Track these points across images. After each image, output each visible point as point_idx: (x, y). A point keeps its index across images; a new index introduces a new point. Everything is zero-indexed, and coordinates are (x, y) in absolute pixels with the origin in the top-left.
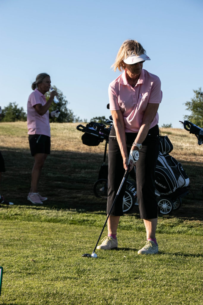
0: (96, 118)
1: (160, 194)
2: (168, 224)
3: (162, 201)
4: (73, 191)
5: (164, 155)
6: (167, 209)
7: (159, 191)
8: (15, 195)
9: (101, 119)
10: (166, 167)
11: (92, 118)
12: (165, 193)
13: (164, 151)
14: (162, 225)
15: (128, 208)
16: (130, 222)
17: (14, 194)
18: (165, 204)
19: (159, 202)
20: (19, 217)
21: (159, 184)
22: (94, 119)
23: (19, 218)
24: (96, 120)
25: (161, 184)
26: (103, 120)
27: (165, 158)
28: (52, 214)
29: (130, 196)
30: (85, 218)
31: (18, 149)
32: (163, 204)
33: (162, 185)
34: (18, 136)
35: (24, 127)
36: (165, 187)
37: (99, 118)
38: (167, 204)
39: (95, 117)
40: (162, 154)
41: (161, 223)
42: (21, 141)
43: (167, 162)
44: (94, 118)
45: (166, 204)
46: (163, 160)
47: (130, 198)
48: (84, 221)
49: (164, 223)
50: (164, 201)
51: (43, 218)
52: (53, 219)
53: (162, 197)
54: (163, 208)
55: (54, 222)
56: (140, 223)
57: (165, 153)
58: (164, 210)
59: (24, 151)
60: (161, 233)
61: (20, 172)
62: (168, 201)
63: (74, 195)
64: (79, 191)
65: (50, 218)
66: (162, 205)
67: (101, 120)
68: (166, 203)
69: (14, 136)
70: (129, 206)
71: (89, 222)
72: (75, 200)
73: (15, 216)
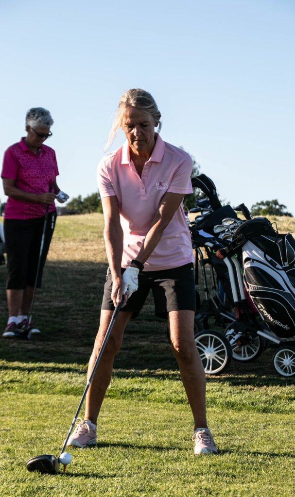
0: (262, 203)
1: (279, 340)
2: (285, 395)
3: (283, 352)
4: (134, 336)
5: (285, 269)
6: (292, 366)
7: (277, 335)
8: (26, 345)
9: (271, 204)
10: (287, 291)
11: (255, 204)
12: (288, 337)
13: (285, 261)
14: (274, 396)
15: (221, 365)
16: (216, 392)
17: (25, 343)
18: (287, 358)
19: (277, 354)
20: (16, 385)
21: (276, 321)
22: (259, 206)
23: (15, 388)
24: (261, 206)
25: (279, 322)
26: (274, 206)
27: (287, 274)
28: (77, 380)
29: (223, 344)
30: (136, 386)
31: (66, 262)
32: (284, 358)
33: (281, 323)
34: (74, 240)
35: (94, 223)
36: (286, 327)
37: (268, 203)
38: (292, 358)
39: (259, 202)
40: (281, 268)
41: (274, 394)
42: (74, 249)
43: (290, 280)
44: (258, 204)
45: (289, 358)
46: (284, 277)
47: (224, 348)
48: (132, 390)
49: (279, 394)
50: (286, 352)
51: (58, 388)
52: (75, 389)
53: (283, 345)
54: (284, 366)
55: (75, 395)
56: (233, 394)
57: (286, 265)
58: (286, 368)
59: (75, 265)
60: (266, 413)
61: (52, 303)
62: (292, 351)
63: (134, 343)
64: (147, 335)
65: (69, 387)
66: (283, 361)
67: (272, 207)
68: (290, 356)
69: (67, 239)
70: (222, 362)
71: (140, 393)
72: (132, 352)
73: (10, 385)
